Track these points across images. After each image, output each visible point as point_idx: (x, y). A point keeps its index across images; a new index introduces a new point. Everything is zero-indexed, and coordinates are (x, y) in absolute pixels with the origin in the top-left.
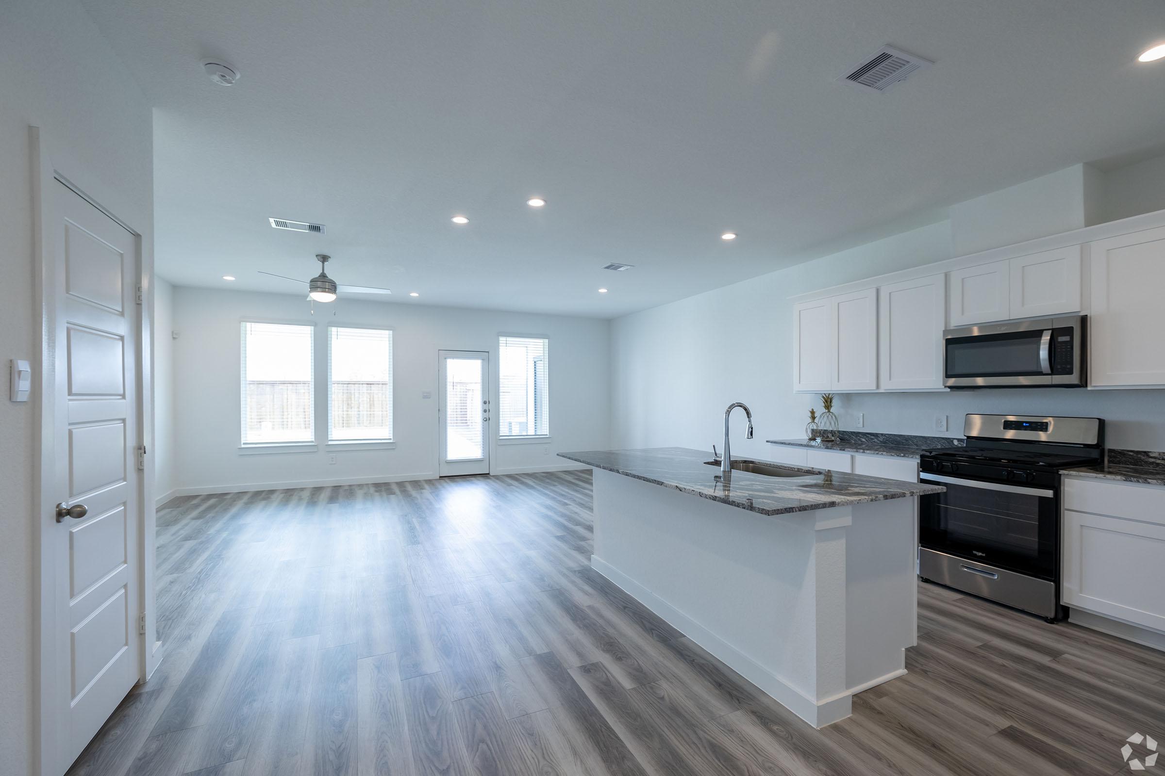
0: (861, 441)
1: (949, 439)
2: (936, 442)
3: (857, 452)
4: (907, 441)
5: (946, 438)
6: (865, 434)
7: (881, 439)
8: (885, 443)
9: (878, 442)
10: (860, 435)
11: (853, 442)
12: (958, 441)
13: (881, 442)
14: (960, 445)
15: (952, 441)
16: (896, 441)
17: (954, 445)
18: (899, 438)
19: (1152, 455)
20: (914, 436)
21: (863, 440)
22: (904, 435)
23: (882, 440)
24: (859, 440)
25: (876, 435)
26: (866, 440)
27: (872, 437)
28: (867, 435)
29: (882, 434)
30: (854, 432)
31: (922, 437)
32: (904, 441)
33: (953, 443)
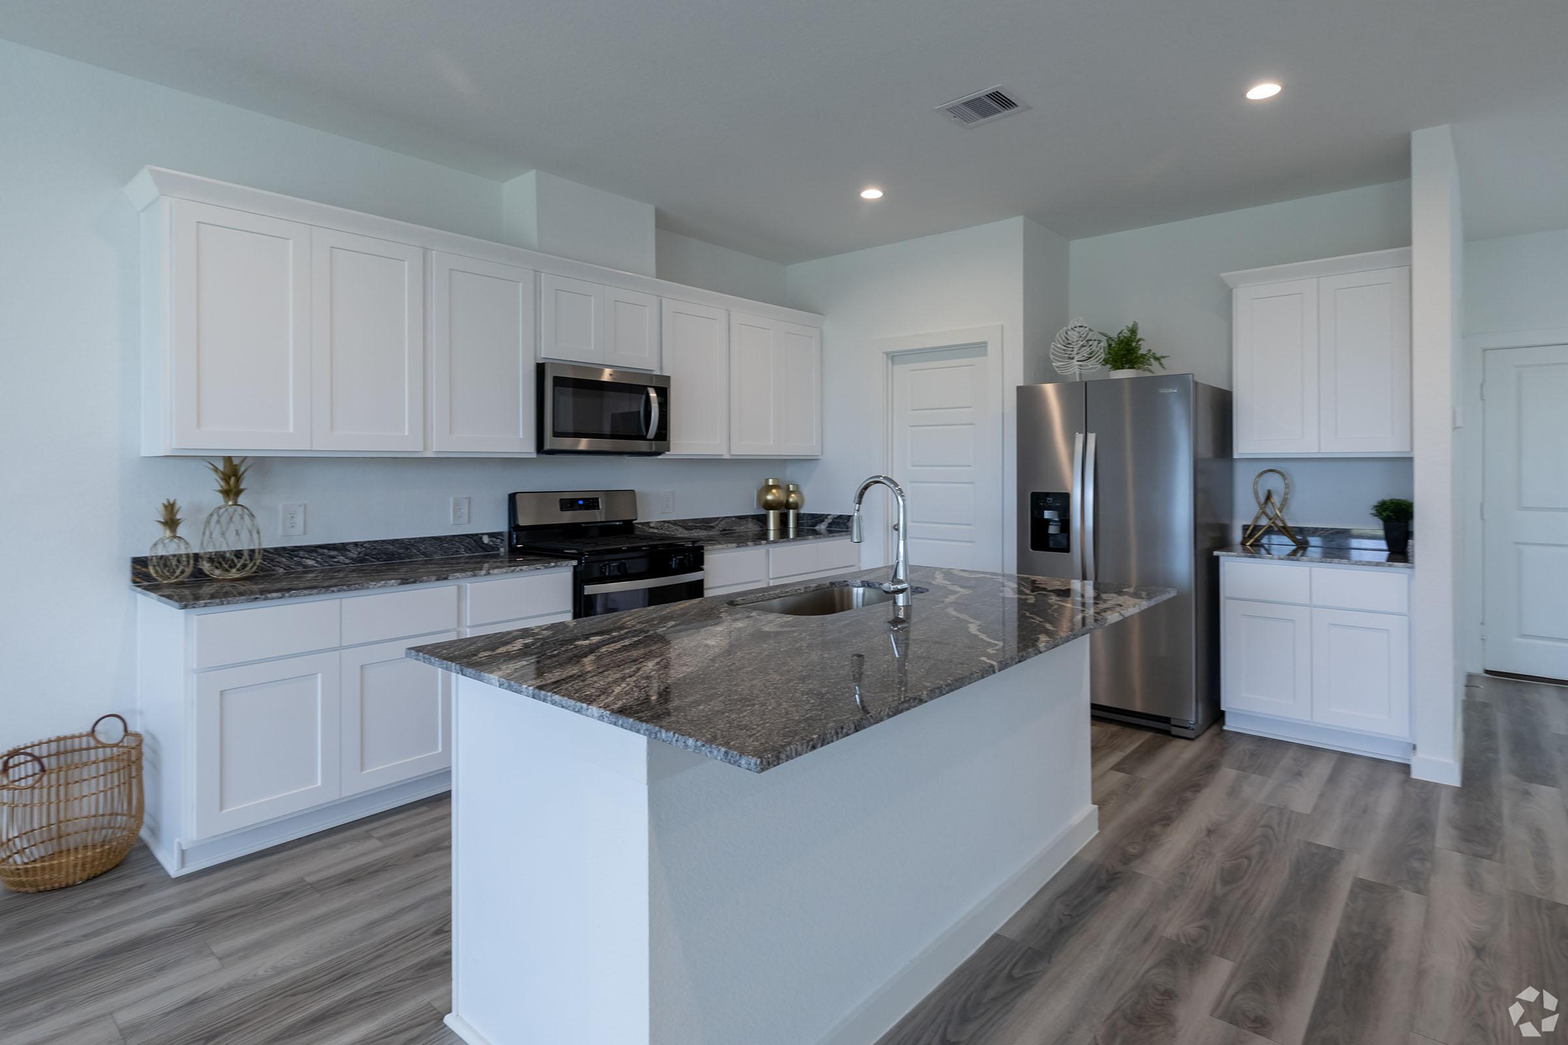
0: (305, 566)
1: (477, 535)
2: (457, 544)
3: (475, 575)
4: (408, 549)
5: (472, 535)
6: (312, 550)
7: (354, 554)
8: (362, 560)
9: (347, 561)
10: (302, 553)
11: (281, 571)
12: (489, 537)
13: (352, 559)
14: (491, 543)
15: (481, 538)
16: (386, 554)
17: (484, 543)
18: (391, 547)
19: (652, 525)
20: (420, 538)
21: (310, 562)
22: (403, 540)
23: (355, 556)
24: (299, 564)
25: (342, 548)
26: (317, 562)
27: (333, 553)
28: (321, 551)
29: (356, 544)
30: (284, 549)
31: (434, 537)
32: (401, 551)
33: (482, 541)
